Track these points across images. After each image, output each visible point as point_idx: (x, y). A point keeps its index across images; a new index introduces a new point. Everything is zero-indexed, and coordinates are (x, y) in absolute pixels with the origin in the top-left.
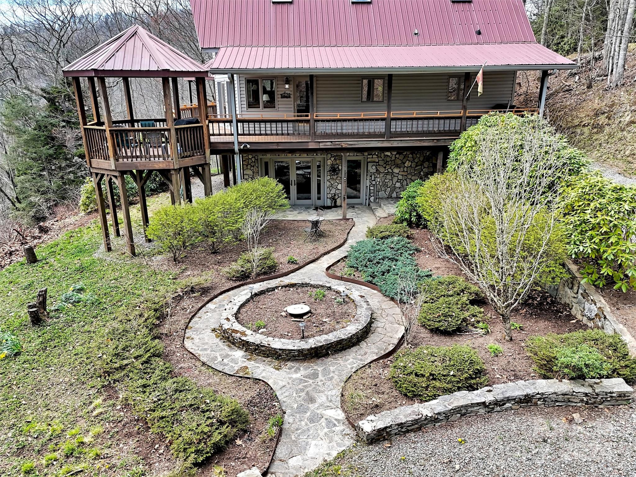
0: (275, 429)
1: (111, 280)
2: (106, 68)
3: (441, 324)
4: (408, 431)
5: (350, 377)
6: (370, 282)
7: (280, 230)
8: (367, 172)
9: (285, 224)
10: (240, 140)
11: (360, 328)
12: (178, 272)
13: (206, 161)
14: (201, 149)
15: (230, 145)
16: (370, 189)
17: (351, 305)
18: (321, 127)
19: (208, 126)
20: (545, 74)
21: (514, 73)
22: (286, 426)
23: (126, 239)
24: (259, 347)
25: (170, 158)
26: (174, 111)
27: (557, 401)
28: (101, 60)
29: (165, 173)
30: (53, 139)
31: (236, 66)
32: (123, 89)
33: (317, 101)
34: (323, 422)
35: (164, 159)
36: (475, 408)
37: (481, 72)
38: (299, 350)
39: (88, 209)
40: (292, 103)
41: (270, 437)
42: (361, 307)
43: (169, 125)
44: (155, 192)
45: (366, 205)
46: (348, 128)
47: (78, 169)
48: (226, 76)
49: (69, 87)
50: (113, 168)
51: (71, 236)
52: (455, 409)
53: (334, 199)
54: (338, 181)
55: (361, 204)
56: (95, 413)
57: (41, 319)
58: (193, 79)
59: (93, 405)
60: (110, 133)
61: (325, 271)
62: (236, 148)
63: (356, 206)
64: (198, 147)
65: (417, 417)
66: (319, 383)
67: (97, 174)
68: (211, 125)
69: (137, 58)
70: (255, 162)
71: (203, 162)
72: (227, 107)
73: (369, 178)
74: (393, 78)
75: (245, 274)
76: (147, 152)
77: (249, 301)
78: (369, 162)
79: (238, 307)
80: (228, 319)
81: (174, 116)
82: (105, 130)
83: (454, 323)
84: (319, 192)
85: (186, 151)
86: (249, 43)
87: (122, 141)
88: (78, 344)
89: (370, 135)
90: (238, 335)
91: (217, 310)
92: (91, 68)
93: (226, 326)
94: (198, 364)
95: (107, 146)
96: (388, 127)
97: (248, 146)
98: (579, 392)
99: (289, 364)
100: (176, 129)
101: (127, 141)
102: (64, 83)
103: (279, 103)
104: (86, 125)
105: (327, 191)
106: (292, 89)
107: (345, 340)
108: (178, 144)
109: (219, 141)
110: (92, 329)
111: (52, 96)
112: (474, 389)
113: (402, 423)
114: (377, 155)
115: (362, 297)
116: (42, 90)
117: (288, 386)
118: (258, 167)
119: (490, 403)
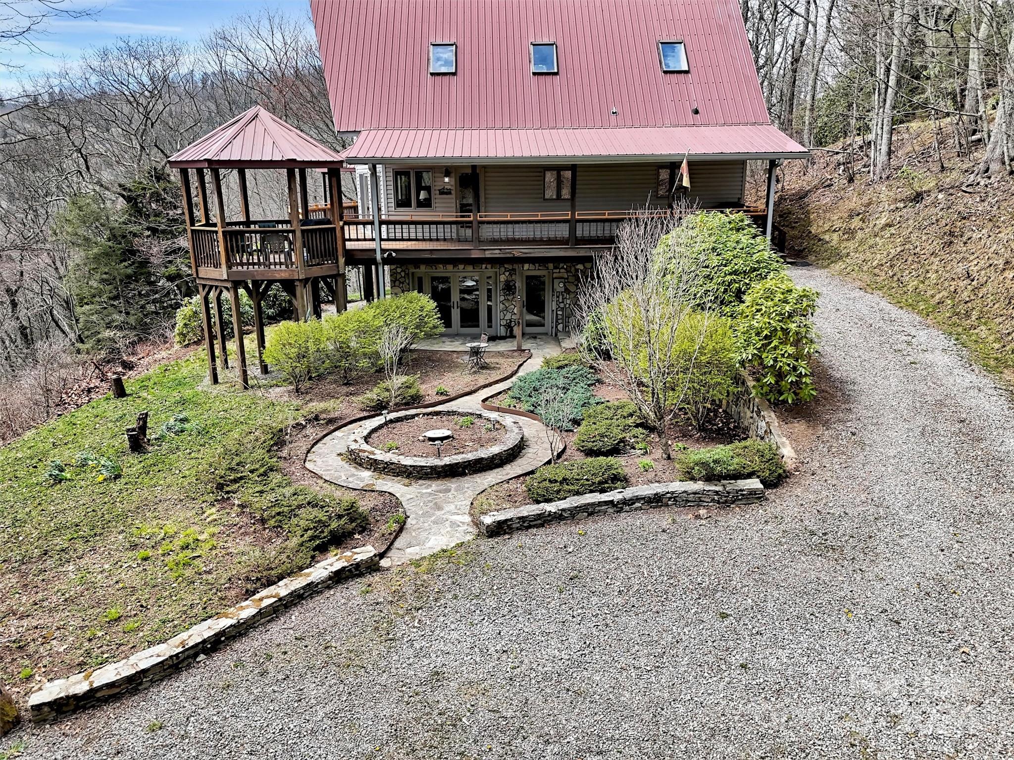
0: (395, 527)
1: (219, 412)
2: (222, 159)
3: (595, 444)
4: (530, 527)
5: (484, 491)
6: (532, 412)
7: (433, 361)
8: (553, 291)
9: (440, 356)
10: (383, 247)
11: (505, 449)
12: (300, 403)
13: (339, 271)
14: (333, 256)
15: (371, 253)
16: (557, 314)
17: (502, 431)
18: (487, 232)
19: (342, 229)
20: (773, 164)
21: (743, 163)
22: (408, 525)
23: (238, 372)
24: (388, 465)
25: (294, 266)
26: (300, 210)
27: (689, 501)
28: (215, 148)
29: (289, 285)
30: (133, 252)
31: (379, 155)
32: (238, 181)
33: (486, 198)
34: (448, 524)
35: (287, 267)
36: (603, 508)
37: (685, 161)
38: (432, 467)
39: (184, 341)
40: (454, 201)
41: (389, 532)
42: (512, 431)
43: (295, 226)
44: (274, 319)
45: (552, 335)
46: (521, 232)
47: (165, 296)
48: (367, 166)
49: (158, 181)
50: (225, 277)
51: (166, 370)
52: (580, 507)
53: (509, 326)
54: (514, 303)
55: (546, 334)
56: (208, 520)
57: (141, 446)
58: (326, 170)
59: (205, 515)
60: (223, 235)
61: (481, 402)
62: (378, 256)
63: (538, 337)
64: (330, 254)
65: (539, 512)
66: (450, 496)
67: (204, 286)
68: (346, 228)
69: (258, 146)
70: (404, 277)
71: (335, 272)
72: (370, 206)
73: (555, 299)
74: (578, 169)
75: (382, 404)
76: (267, 258)
77: (383, 427)
78: (556, 278)
79: (368, 431)
80: (355, 441)
81: (301, 217)
82: (216, 232)
83: (608, 443)
84: (490, 320)
85: (314, 258)
86: (398, 125)
87: (237, 246)
88: (185, 469)
89: (551, 242)
90: (366, 454)
91: (345, 437)
92: (205, 157)
93: (353, 446)
94: (320, 482)
95: (219, 252)
96: (573, 230)
97: (394, 254)
98: (710, 491)
99: (421, 482)
100: (303, 231)
101: (243, 246)
102: (152, 176)
103: (437, 201)
104: (194, 226)
105: (500, 315)
106: (453, 183)
107: (486, 459)
108: (305, 249)
109: (357, 248)
110: (200, 456)
111: (134, 194)
112: (606, 492)
113: (523, 517)
114: (565, 269)
115: (515, 423)
116: (120, 185)
117: (416, 499)
118: (409, 284)
119: (618, 502)
